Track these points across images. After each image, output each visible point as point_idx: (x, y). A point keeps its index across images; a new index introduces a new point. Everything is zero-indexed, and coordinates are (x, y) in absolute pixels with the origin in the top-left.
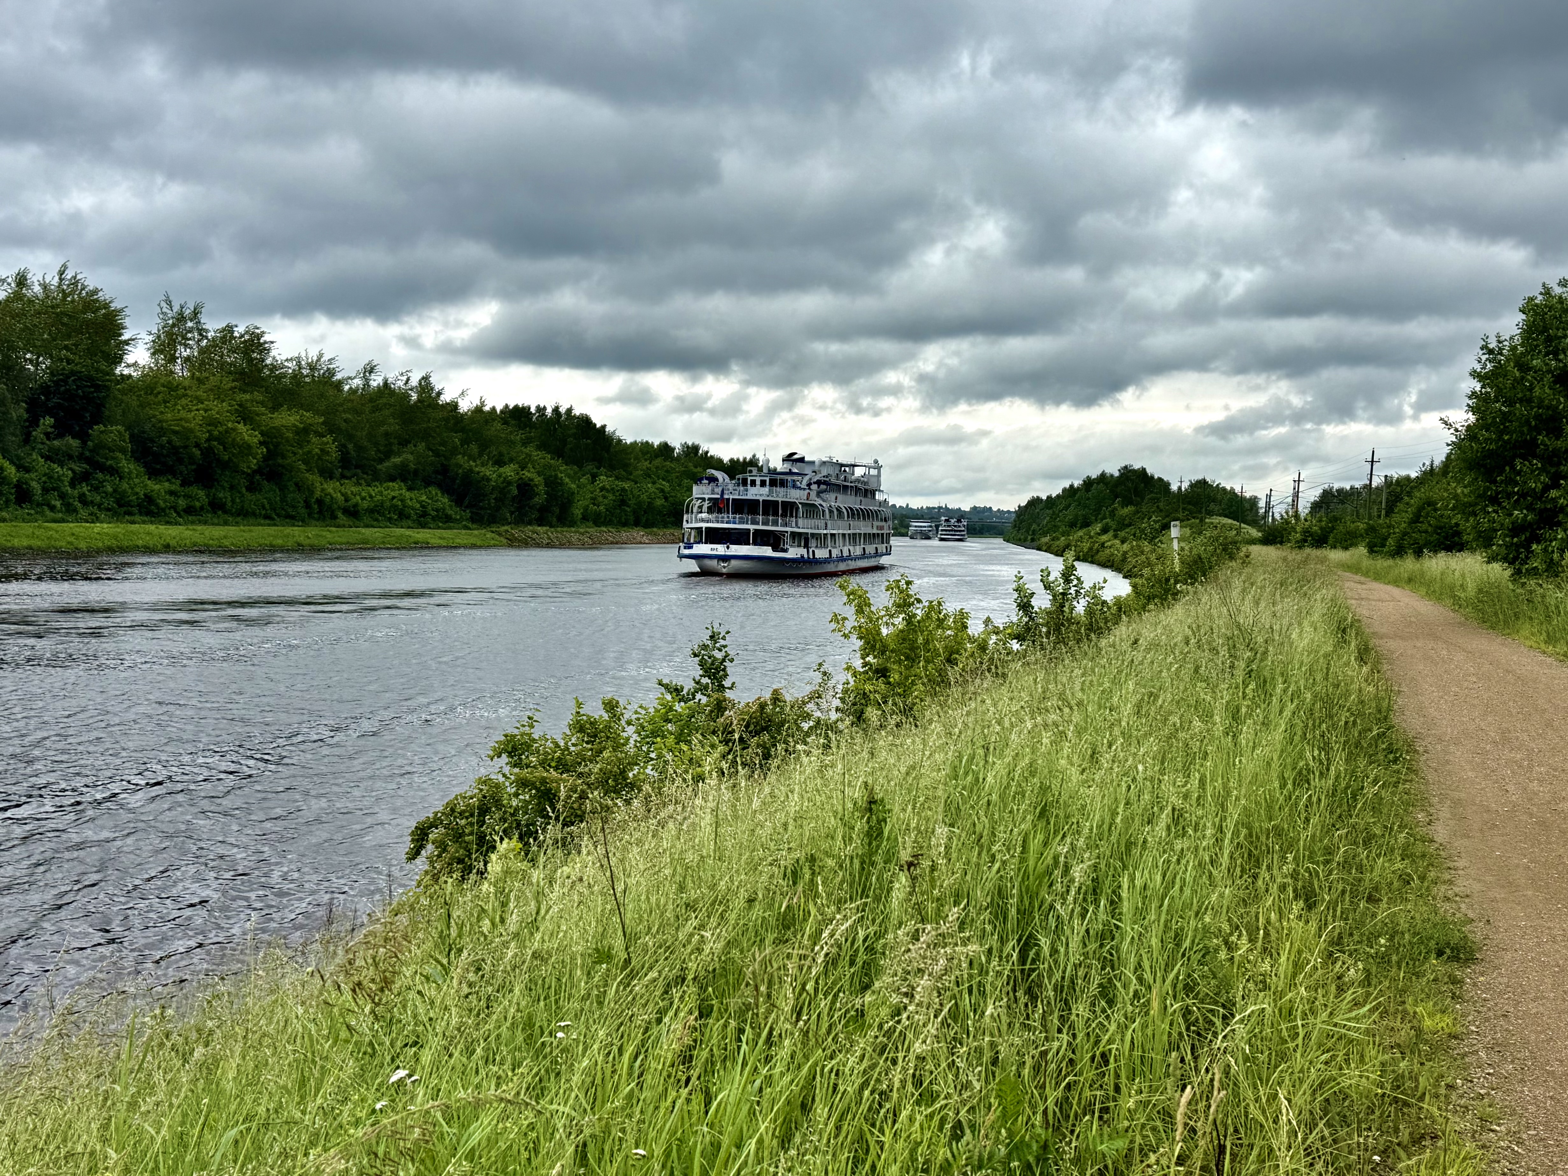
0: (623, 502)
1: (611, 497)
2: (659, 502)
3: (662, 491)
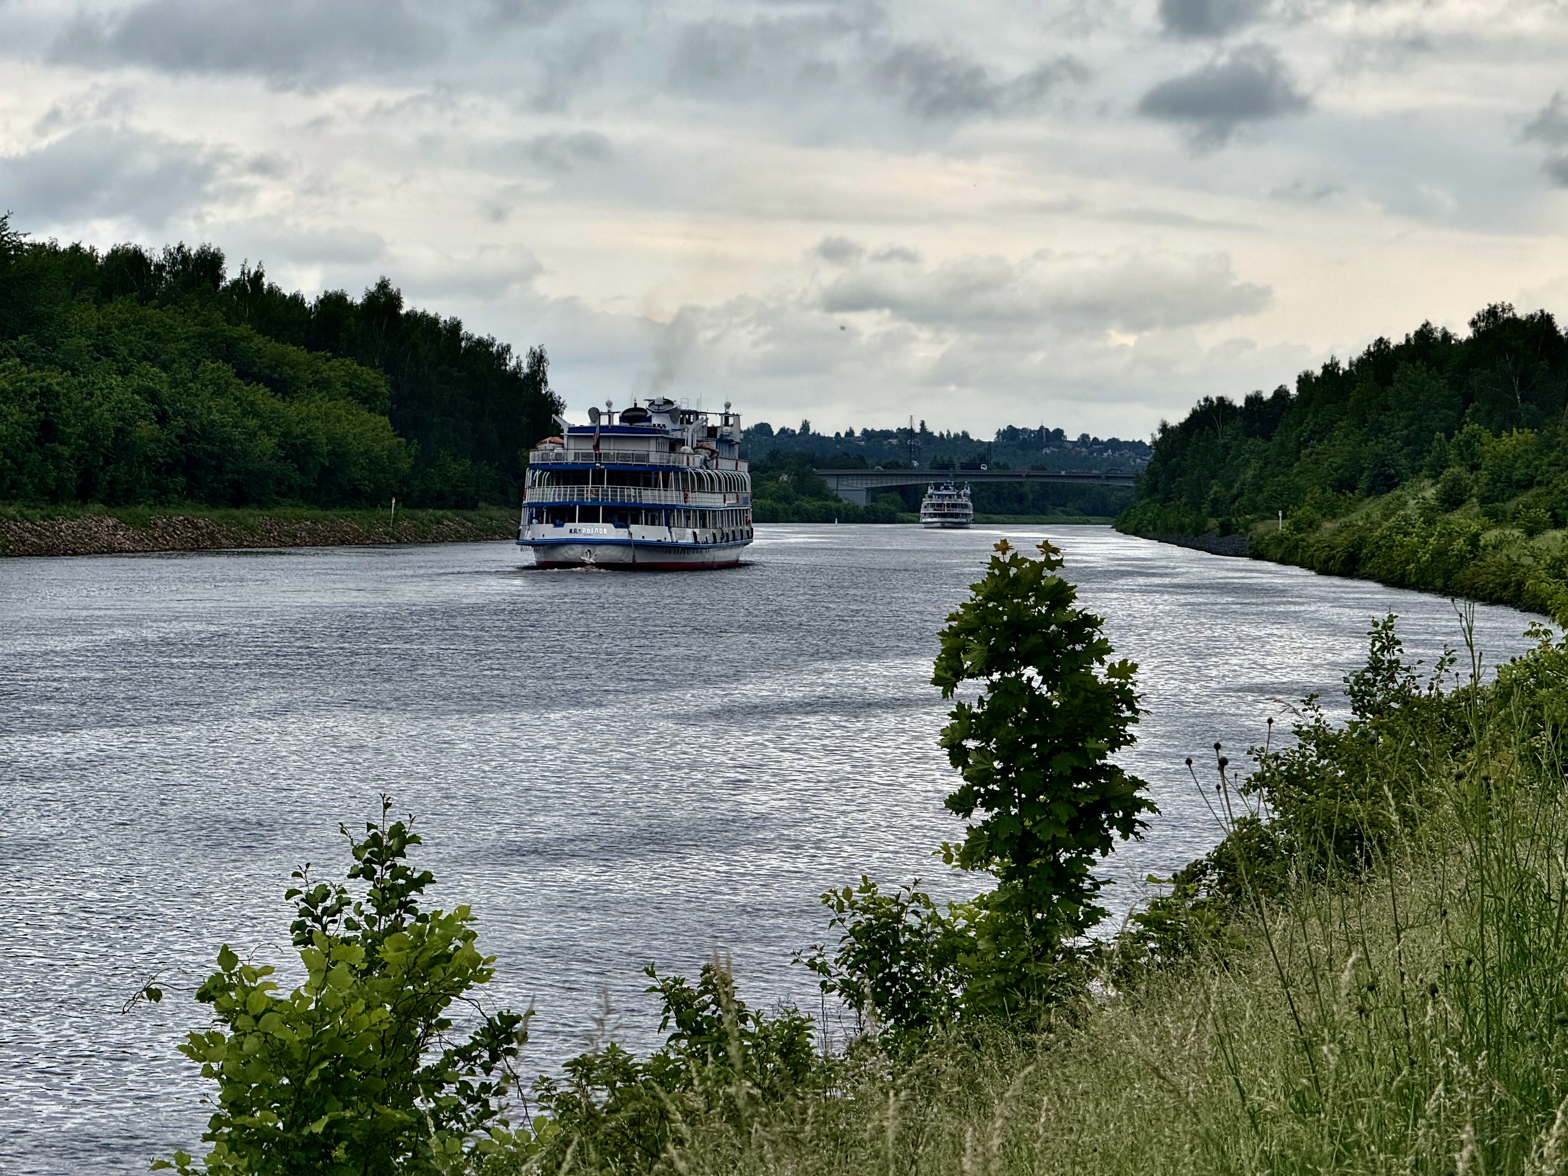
2: (145, 429)
3: (153, 396)
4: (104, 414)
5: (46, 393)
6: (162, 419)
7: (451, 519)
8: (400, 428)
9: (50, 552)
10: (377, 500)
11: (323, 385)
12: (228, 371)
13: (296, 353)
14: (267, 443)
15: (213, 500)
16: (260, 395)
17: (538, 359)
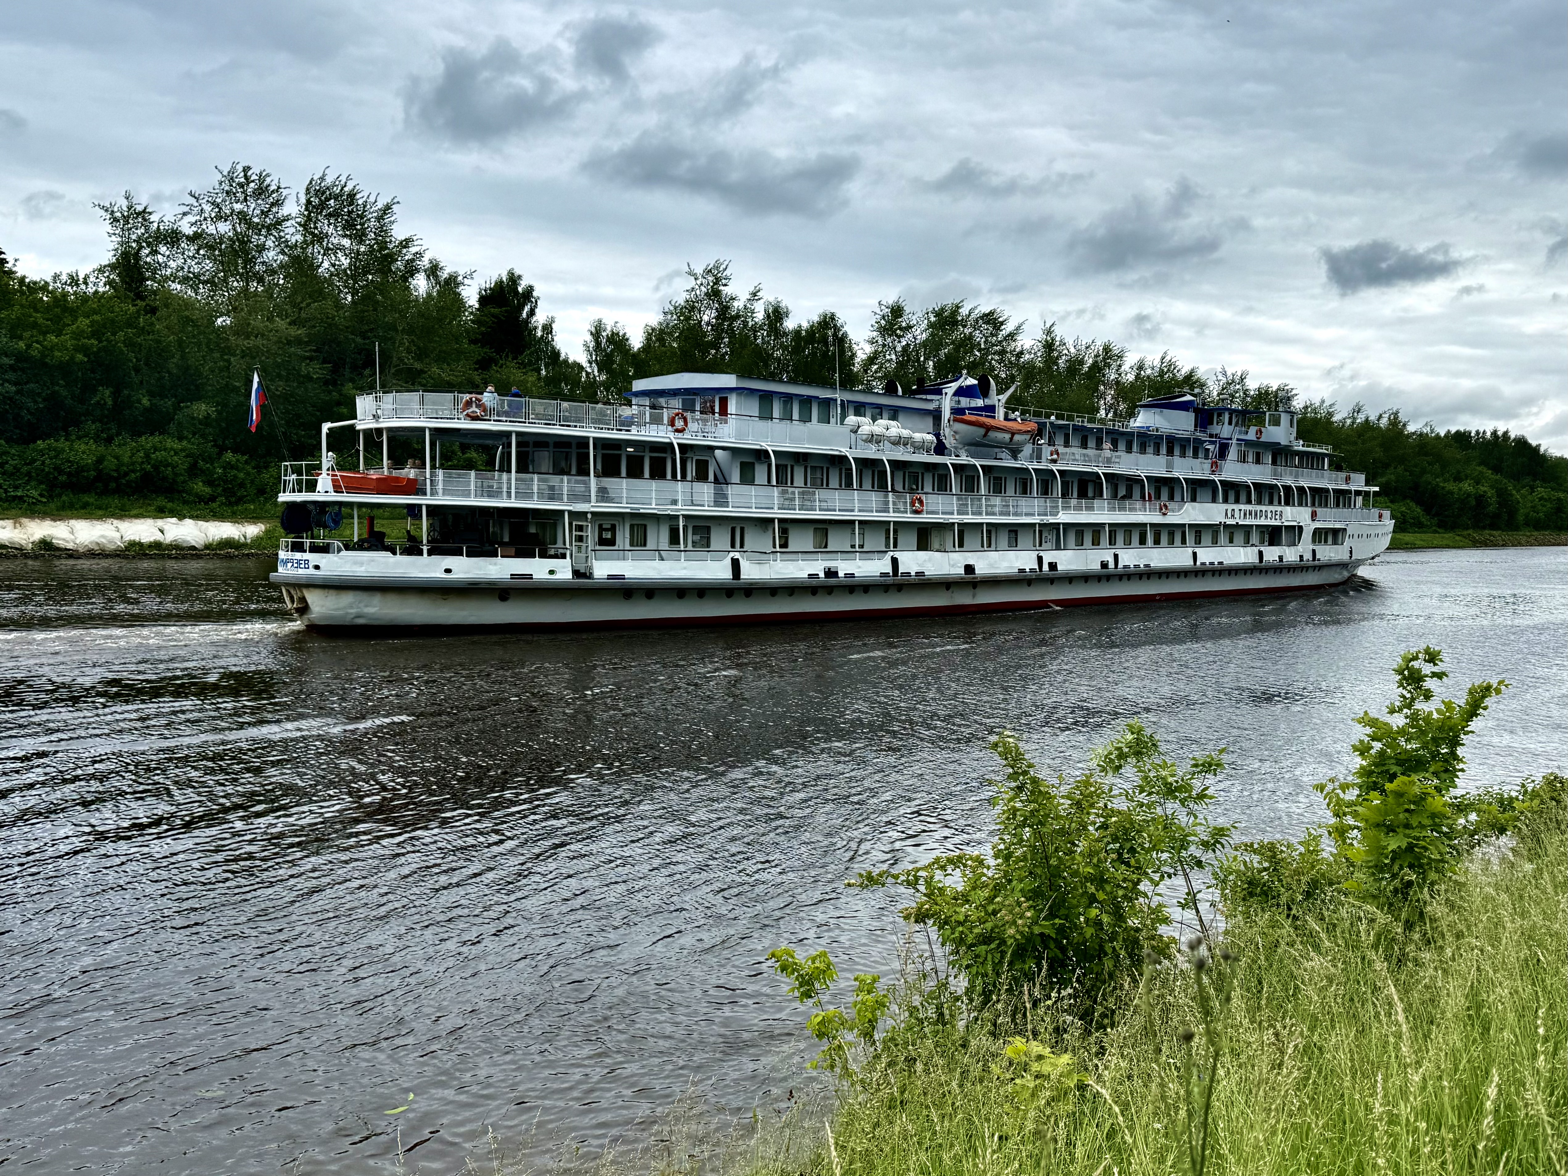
5: (1559, 499)
9: (1559, 545)
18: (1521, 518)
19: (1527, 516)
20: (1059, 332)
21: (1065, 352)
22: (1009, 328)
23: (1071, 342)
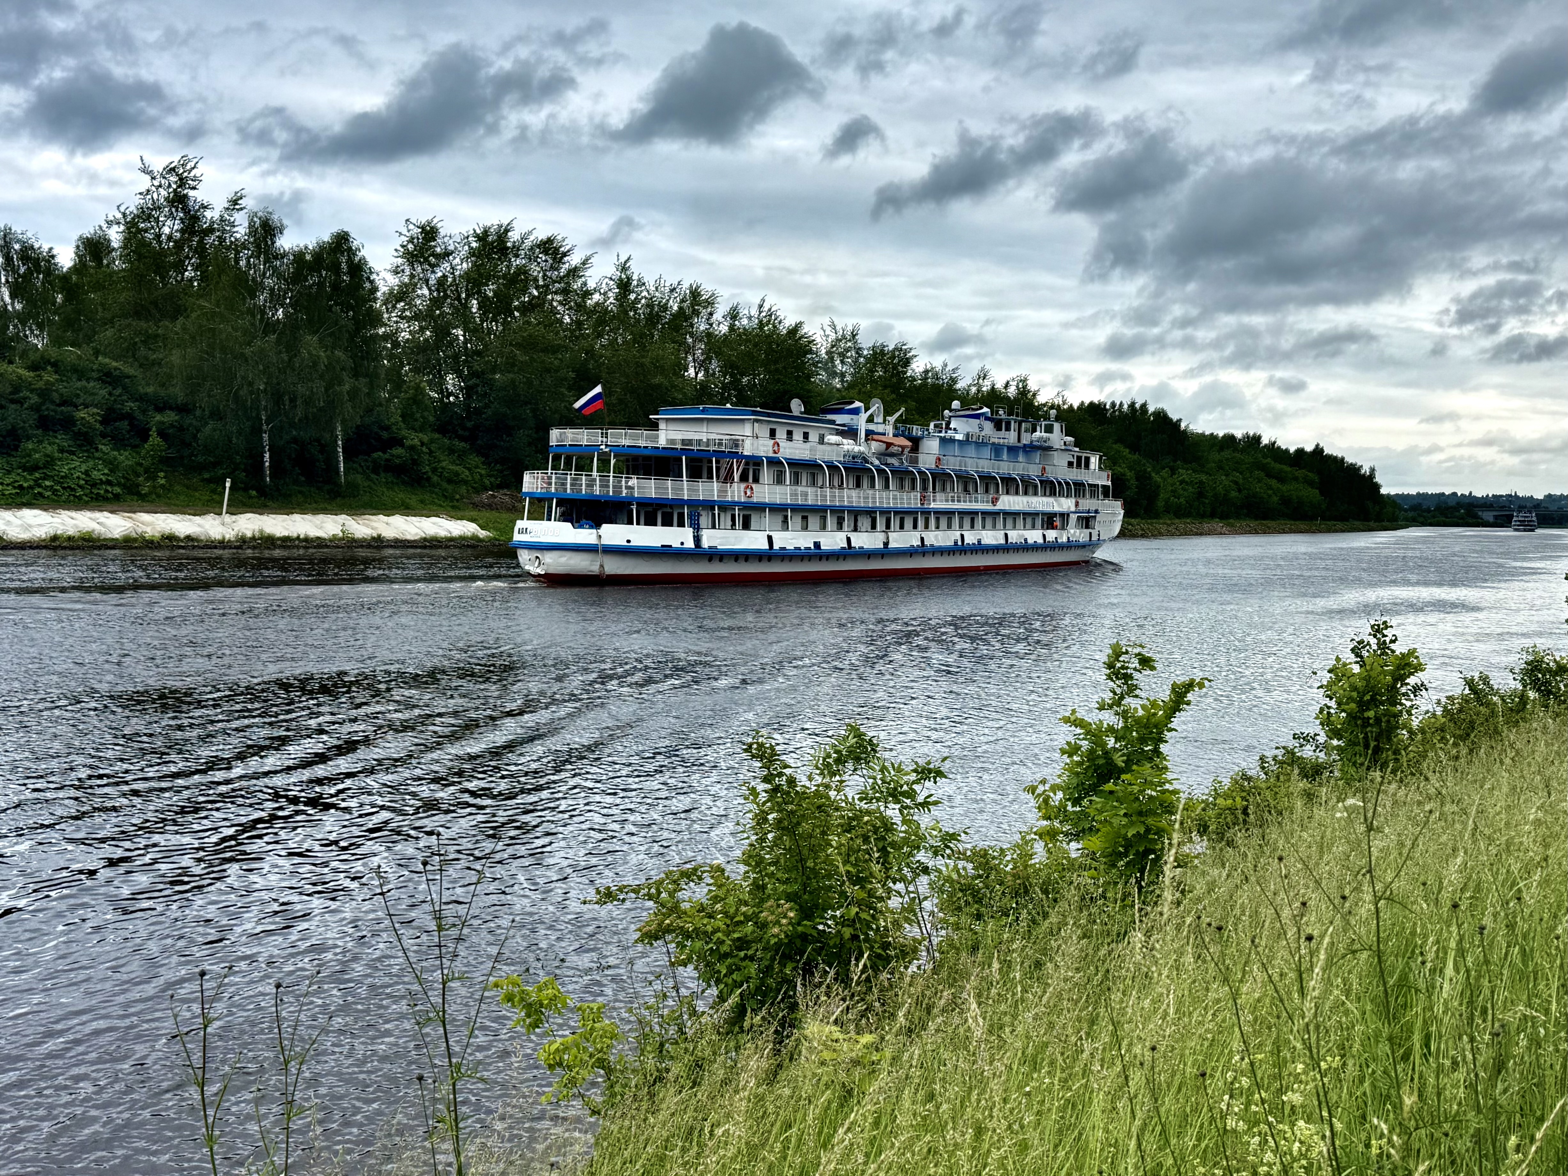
0: (1201, 495)
1: (1191, 489)
2: (1234, 494)
3: (1236, 483)
4: (1220, 489)
5: (1201, 482)
6: (1240, 491)
7: (1339, 525)
8: (1322, 493)
9: (1201, 534)
10: (1313, 518)
11: (1296, 479)
12: (1262, 474)
13: (1287, 469)
14: (1275, 499)
15: (1256, 518)
16: (1274, 483)
17: (1373, 470)
18: (1160, 504)
19: (1167, 501)
20: (636, 271)
21: (645, 294)
22: (574, 260)
23: (652, 283)
